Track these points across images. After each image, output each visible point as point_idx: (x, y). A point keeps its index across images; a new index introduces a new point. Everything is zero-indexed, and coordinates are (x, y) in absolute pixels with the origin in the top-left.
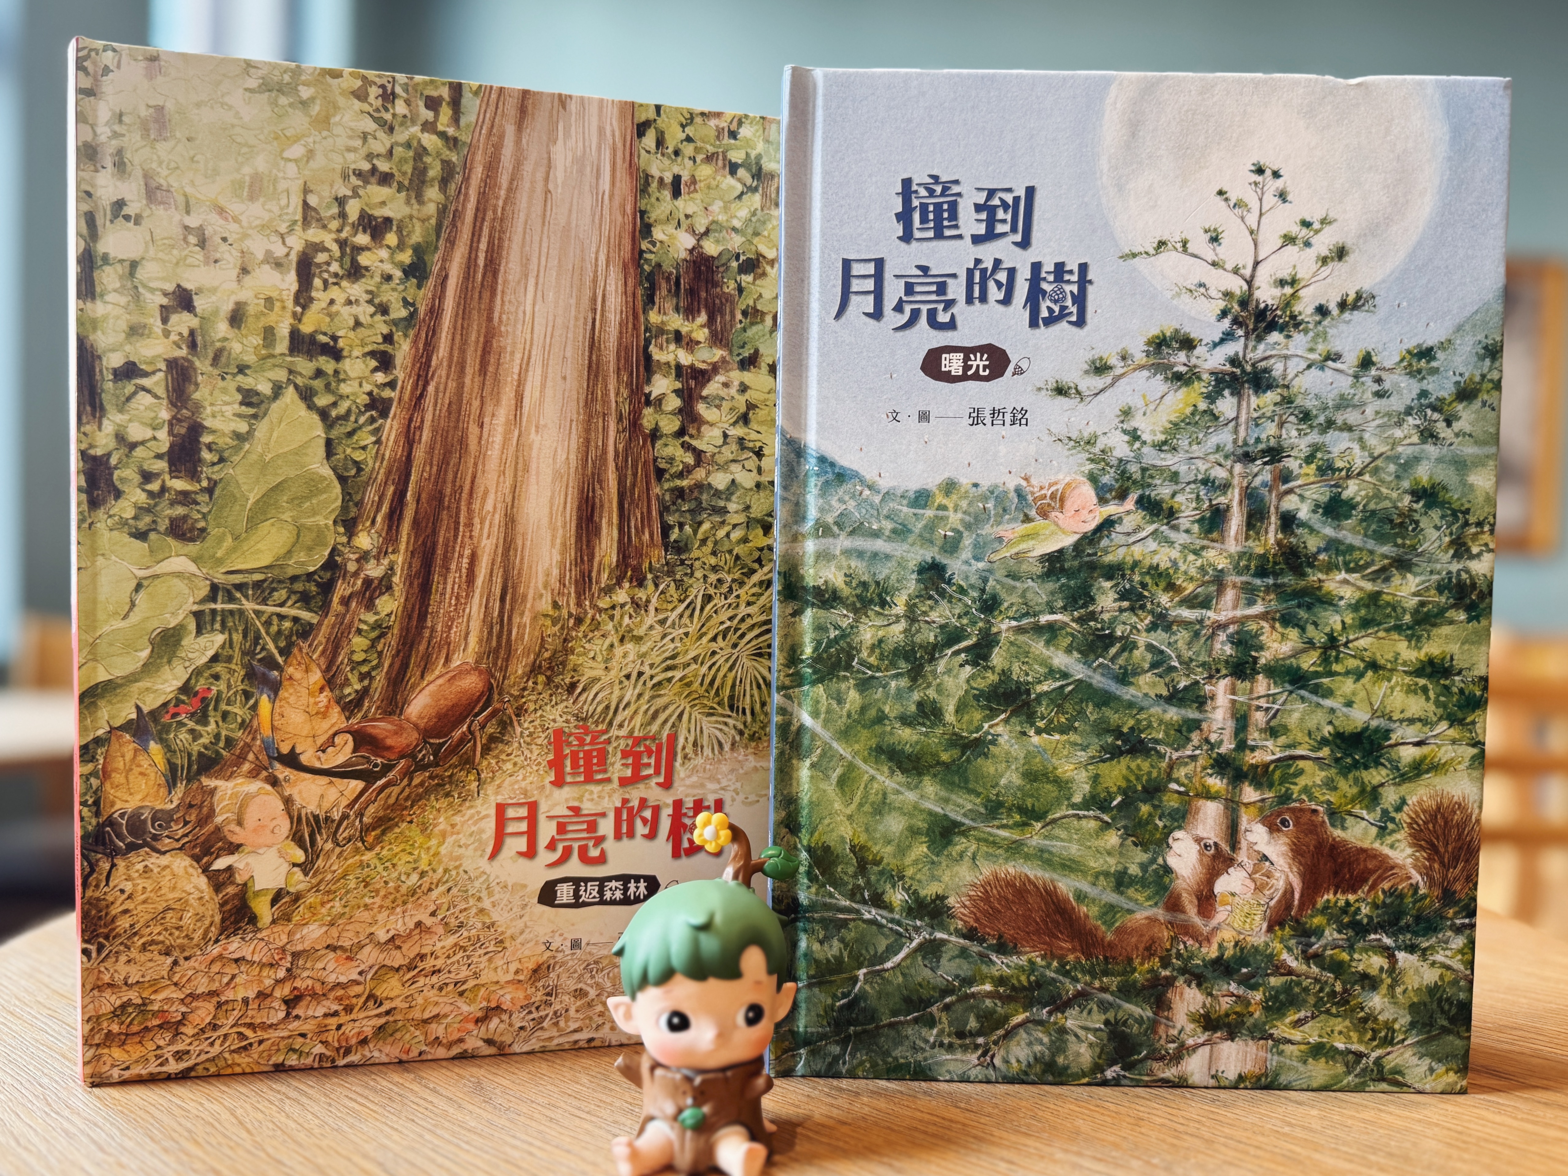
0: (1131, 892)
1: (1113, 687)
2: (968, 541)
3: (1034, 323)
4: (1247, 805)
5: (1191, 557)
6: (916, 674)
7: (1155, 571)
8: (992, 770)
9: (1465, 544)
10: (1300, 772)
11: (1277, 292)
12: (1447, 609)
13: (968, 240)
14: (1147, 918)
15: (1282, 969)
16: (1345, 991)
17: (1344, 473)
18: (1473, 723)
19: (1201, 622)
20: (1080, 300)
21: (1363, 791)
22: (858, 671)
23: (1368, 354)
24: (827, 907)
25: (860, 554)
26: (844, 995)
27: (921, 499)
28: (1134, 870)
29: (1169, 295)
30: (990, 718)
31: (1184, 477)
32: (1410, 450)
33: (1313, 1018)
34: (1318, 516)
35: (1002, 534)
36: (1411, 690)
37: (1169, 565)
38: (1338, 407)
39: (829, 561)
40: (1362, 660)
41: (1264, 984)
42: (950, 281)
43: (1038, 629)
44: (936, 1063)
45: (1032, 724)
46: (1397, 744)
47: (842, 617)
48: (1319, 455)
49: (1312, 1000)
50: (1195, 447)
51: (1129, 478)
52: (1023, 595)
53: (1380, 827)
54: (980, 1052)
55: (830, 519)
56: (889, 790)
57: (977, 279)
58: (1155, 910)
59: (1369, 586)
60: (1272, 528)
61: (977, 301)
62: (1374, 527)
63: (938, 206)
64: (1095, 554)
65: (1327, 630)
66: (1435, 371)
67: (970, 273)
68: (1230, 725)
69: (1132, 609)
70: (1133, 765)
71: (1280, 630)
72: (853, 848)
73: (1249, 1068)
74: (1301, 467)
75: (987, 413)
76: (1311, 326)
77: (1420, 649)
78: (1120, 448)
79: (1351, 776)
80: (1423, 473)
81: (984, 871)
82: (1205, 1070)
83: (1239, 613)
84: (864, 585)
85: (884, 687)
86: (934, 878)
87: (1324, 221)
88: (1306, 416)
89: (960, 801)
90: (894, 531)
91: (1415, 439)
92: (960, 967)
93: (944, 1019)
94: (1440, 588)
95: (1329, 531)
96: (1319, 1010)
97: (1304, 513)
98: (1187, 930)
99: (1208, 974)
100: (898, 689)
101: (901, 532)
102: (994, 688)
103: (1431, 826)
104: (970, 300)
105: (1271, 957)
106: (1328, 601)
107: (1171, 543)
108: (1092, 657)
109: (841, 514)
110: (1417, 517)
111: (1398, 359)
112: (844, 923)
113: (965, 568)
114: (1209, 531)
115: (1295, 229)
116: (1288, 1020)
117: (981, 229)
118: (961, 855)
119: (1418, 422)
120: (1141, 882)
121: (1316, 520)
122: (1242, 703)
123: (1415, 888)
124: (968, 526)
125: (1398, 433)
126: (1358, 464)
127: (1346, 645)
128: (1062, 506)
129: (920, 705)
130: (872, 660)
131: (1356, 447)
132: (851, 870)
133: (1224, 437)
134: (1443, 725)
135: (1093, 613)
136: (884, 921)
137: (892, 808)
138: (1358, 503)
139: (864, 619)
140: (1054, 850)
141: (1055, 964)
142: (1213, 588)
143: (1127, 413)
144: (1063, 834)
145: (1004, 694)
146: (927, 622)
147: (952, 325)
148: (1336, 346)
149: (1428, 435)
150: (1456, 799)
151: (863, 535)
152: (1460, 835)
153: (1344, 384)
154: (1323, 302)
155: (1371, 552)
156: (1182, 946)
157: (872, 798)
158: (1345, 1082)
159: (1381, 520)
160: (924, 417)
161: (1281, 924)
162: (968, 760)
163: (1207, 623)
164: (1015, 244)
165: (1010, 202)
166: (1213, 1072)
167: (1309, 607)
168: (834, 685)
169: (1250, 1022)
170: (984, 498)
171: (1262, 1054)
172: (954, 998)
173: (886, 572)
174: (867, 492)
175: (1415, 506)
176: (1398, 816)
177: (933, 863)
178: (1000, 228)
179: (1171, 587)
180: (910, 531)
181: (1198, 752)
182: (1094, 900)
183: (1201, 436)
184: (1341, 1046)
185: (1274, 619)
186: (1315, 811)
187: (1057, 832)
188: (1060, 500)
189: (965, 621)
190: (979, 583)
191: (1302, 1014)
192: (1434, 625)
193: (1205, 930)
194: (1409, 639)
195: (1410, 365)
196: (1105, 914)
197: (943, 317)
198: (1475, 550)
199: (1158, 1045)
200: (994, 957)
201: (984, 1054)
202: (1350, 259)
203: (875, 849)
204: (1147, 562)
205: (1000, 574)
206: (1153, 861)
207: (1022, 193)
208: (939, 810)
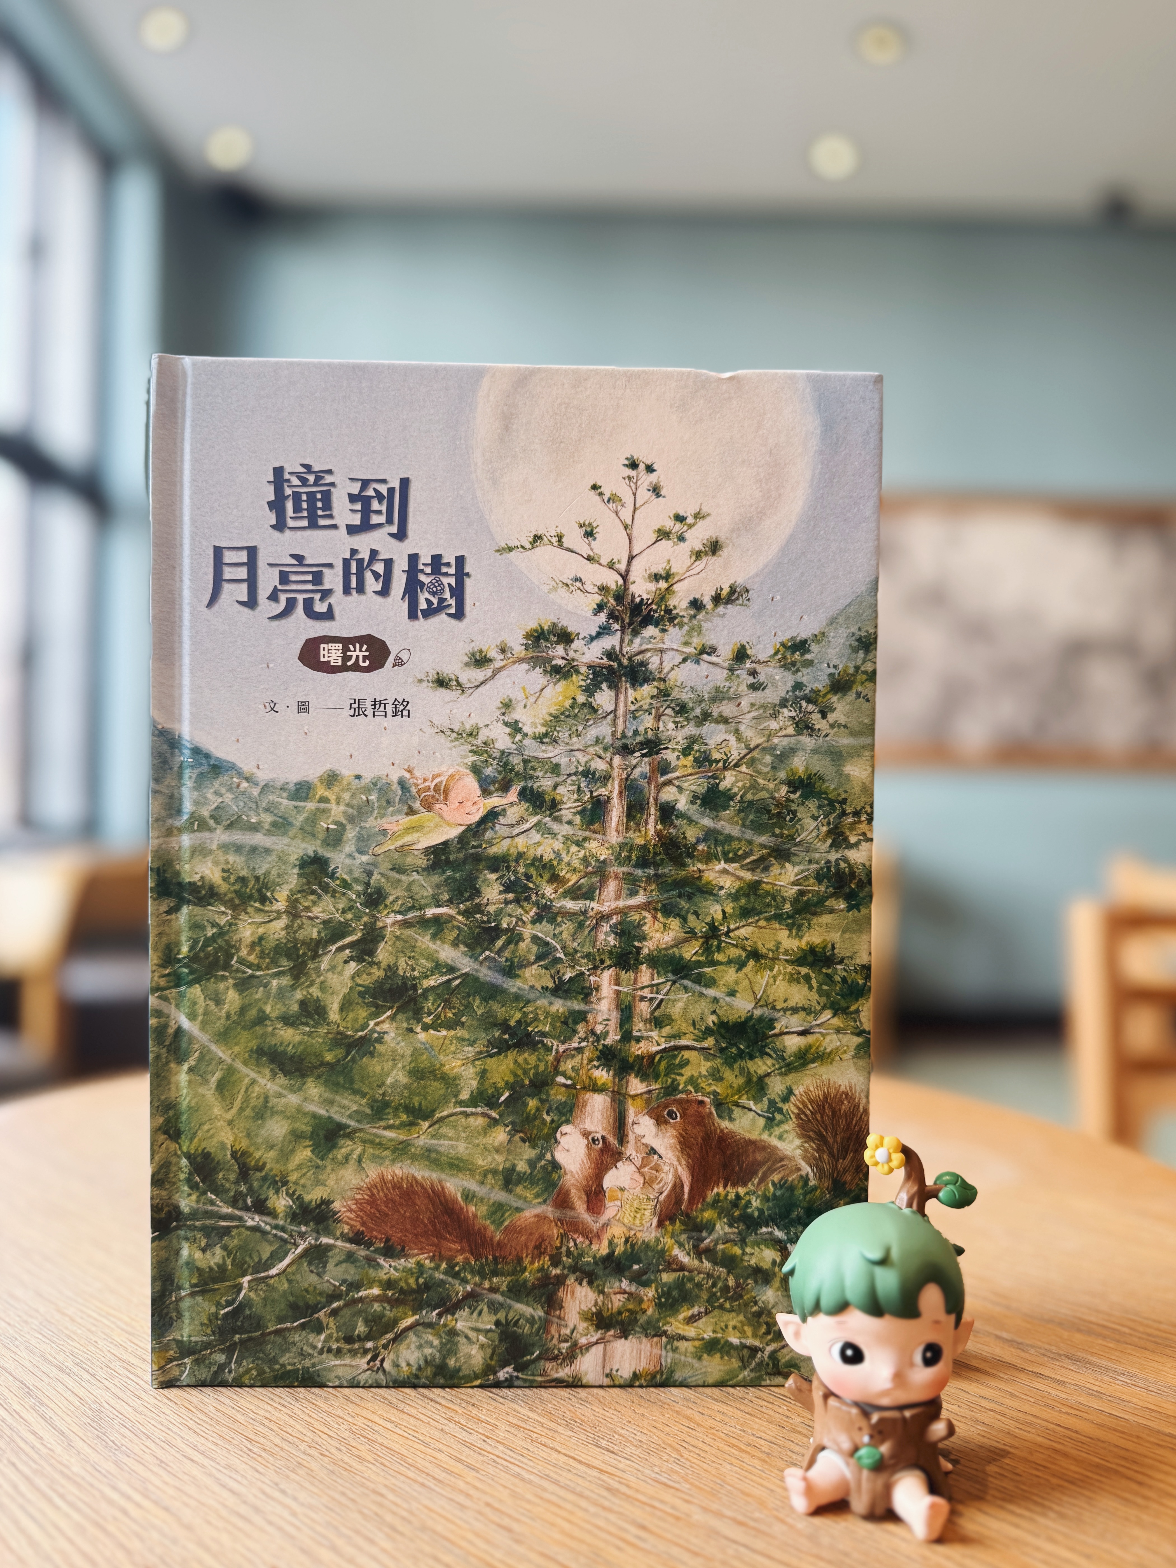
0: (519, 1190)
1: (499, 980)
2: (351, 834)
3: (412, 615)
4: (633, 1097)
5: (574, 849)
6: (298, 972)
7: (539, 863)
8: (378, 1069)
9: (842, 834)
10: (685, 1063)
11: (652, 586)
12: (827, 898)
13: (344, 530)
14: (537, 1216)
15: (672, 1265)
16: (738, 1286)
17: (720, 764)
18: (857, 1011)
19: (584, 912)
20: (458, 592)
21: (749, 1081)
22: (237, 971)
23: (743, 647)
24: (208, 1214)
25: (238, 849)
26: (229, 1303)
27: (302, 791)
28: (522, 1167)
29: (545, 588)
30: (376, 1015)
31: (565, 770)
32: (785, 741)
33: (706, 1314)
34: (696, 807)
35: (386, 826)
36: (792, 979)
37: (552, 856)
38: (713, 700)
39: (205, 856)
40: (744, 950)
41: (655, 1280)
42: (326, 570)
43: (424, 923)
44: (325, 1369)
45: (419, 1020)
46: (781, 1034)
47: (220, 914)
48: (696, 747)
49: (704, 1296)
50: (574, 739)
51: (511, 770)
52: (409, 888)
53: (767, 1118)
54: (369, 1357)
55: (205, 813)
56: (271, 1093)
57: (354, 569)
58: (544, 1208)
59: (748, 876)
60: (652, 820)
61: (354, 592)
62: (751, 817)
63: (311, 496)
64: (480, 846)
65: (708, 919)
66: (809, 663)
67: (346, 563)
68: (615, 1015)
69: (517, 901)
70: (520, 1059)
71: (662, 919)
72: (234, 1154)
73: (644, 1364)
74: (678, 758)
75: (368, 704)
76: (685, 620)
77: (801, 937)
78: (502, 740)
79: (736, 1066)
80: (799, 765)
81: (370, 1173)
82: (600, 1367)
83: (622, 903)
84: (243, 880)
85: (265, 986)
86: (318, 1182)
87: (697, 516)
88: (682, 709)
89: (345, 1102)
90: (274, 824)
91: (791, 730)
92: (346, 1271)
93: (332, 1325)
94: (819, 878)
95: (707, 822)
96: (713, 1305)
97: (682, 805)
98: (576, 1226)
99: (599, 1271)
100: (280, 988)
101: (281, 826)
102: (380, 983)
103: (818, 1116)
104: (346, 590)
105: (662, 1252)
106: (708, 891)
107: (554, 835)
108: (478, 950)
109: (218, 807)
110: (794, 807)
111: (772, 652)
112: (227, 1231)
113: (348, 861)
114: (591, 822)
115: (669, 524)
116: (681, 1317)
117: (356, 520)
118: (347, 1158)
119: (793, 714)
120: (529, 1179)
121: (694, 811)
122: (626, 994)
123: (805, 1180)
124: (351, 819)
125: (773, 725)
126: (734, 757)
127: (727, 934)
128: (446, 798)
129: (303, 1003)
130: (252, 958)
131: (732, 739)
132: (232, 1177)
133: (602, 730)
134: (827, 1014)
135: (479, 905)
136: (268, 1228)
137: (274, 1113)
138: (735, 795)
139: (243, 916)
140: (442, 1149)
141: (444, 1265)
142: (595, 879)
143: (507, 705)
144: (451, 1133)
145: (390, 990)
146: (310, 918)
147: (328, 615)
148: (710, 639)
149: (803, 726)
150: (842, 1089)
151: (241, 829)
152: (848, 1125)
153: (719, 677)
154: (697, 596)
155: (750, 842)
156: (572, 1244)
157: (253, 1102)
158: (742, 1376)
159: (758, 811)
160: (303, 707)
161: (672, 1219)
162: (353, 1060)
163: (591, 913)
164: (392, 535)
165: (385, 493)
166: (608, 1369)
167: (690, 897)
168: (211, 985)
169: (643, 1319)
170: (368, 790)
171: (657, 1351)
172: (341, 1303)
173: (266, 867)
174: (245, 784)
175: (792, 796)
176: (785, 1107)
177: (318, 1167)
178: (375, 519)
179: (555, 878)
180: (290, 824)
181: (583, 1044)
182: (482, 1200)
183: (580, 728)
184: (736, 1341)
185: (655, 909)
186: (701, 1102)
187: (444, 1130)
188: (443, 791)
189: (349, 916)
190: (363, 877)
191: (695, 1310)
192: (814, 914)
193: (595, 1227)
194: (790, 928)
195: (784, 658)
196: (494, 1213)
197: (320, 607)
198: (853, 839)
199: (550, 1345)
200: (381, 1261)
201: (374, 1359)
202: (723, 553)
203: (257, 1155)
204: (531, 854)
205: (385, 867)
206: (541, 1157)
207: (397, 485)
208: (322, 1112)
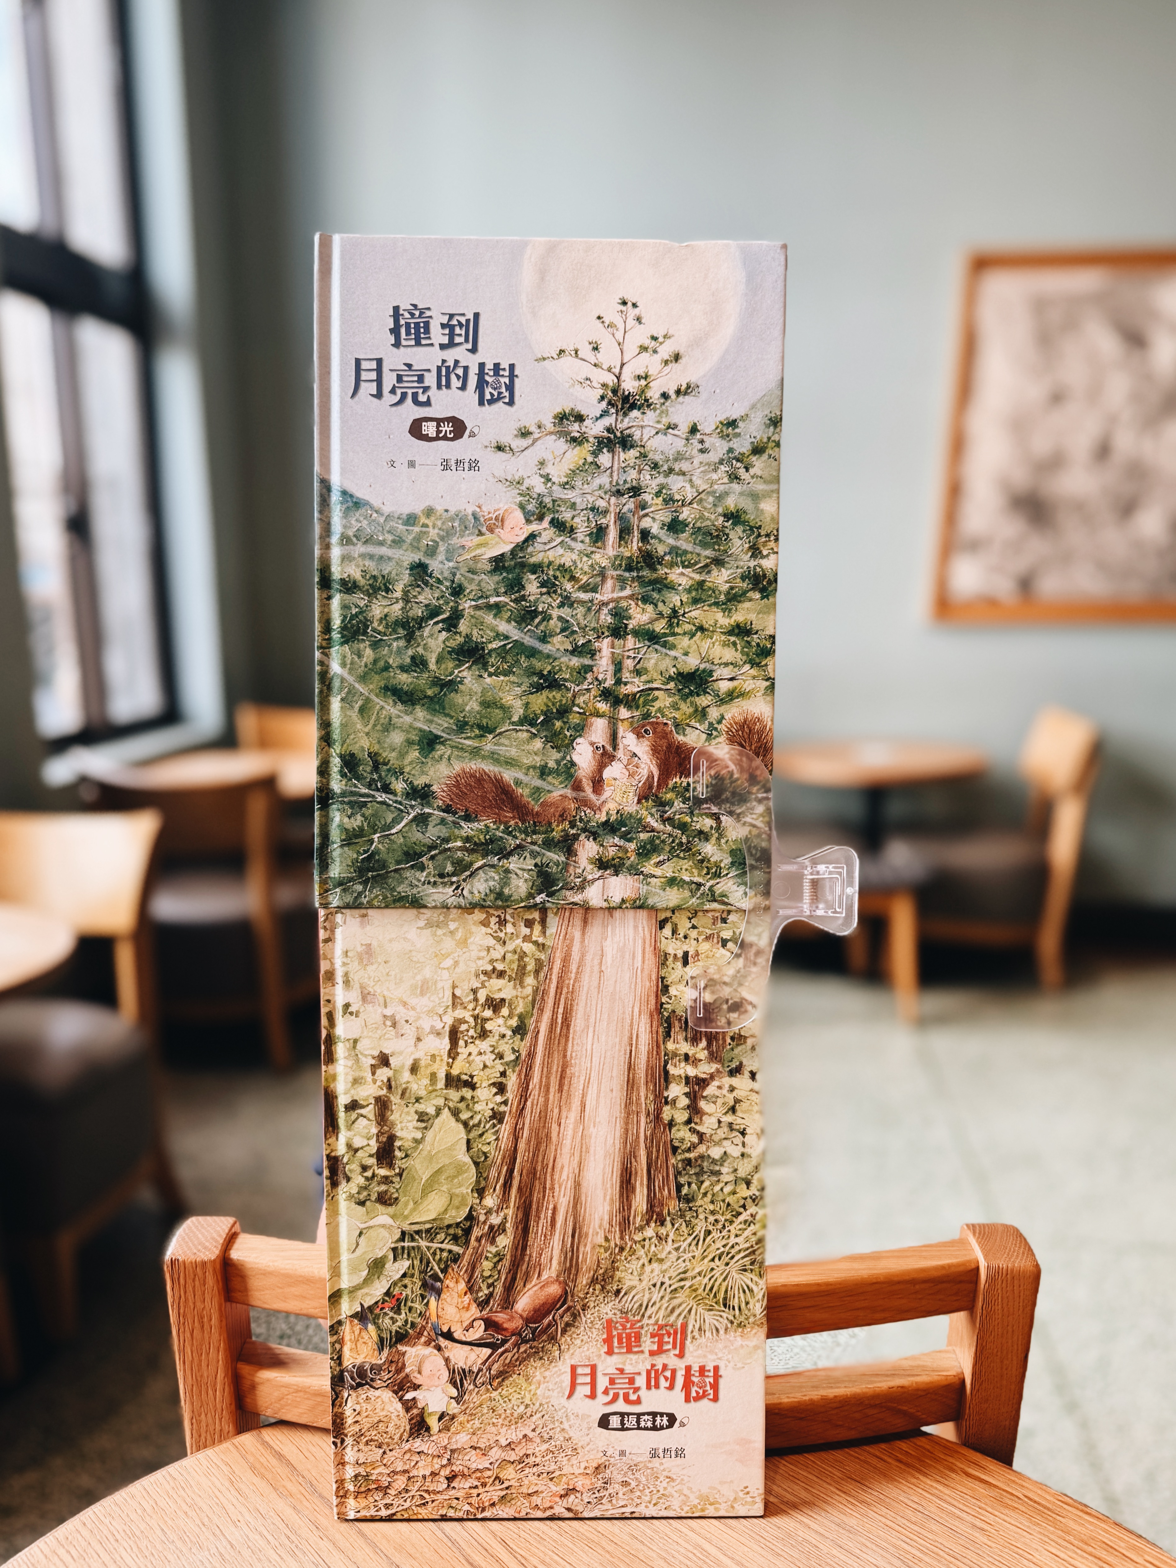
0: (550, 779)
1: (537, 645)
2: (442, 548)
3: (481, 403)
4: (622, 720)
5: (585, 559)
6: (410, 637)
7: (562, 568)
8: (460, 701)
9: (758, 549)
10: (656, 699)
11: (636, 384)
12: (748, 591)
13: (438, 347)
14: (561, 796)
15: (647, 828)
16: (689, 842)
17: (680, 503)
18: (766, 665)
19: (591, 601)
20: (510, 388)
21: (696, 711)
22: (372, 636)
23: (695, 424)
24: (353, 794)
25: (371, 557)
26: (365, 852)
27: (411, 520)
28: (552, 764)
29: (567, 385)
30: (459, 666)
31: (579, 506)
32: (722, 487)
33: (668, 860)
34: (664, 531)
35: (464, 543)
36: (725, 644)
37: (571, 564)
38: (676, 460)
39: (350, 561)
40: (694, 625)
41: (636, 838)
42: (426, 374)
43: (489, 607)
44: (426, 895)
45: (486, 670)
46: (717, 680)
47: (359, 598)
48: (664, 491)
49: (667, 848)
50: (586, 486)
51: (545, 507)
52: (479, 584)
53: (708, 734)
54: (454, 887)
55: (350, 533)
56: (393, 715)
57: (444, 373)
58: (565, 790)
59: (697, 577)
60: (635, 540)
61: (444, 388)
62: (700, 538)
63: (417, 325)
64: (524, 557)
65: (671, 606)
66: (738, 435)
67: (439, 369)
68: (611, 668)
69: (548, 593)
70: (551, 696)
71: (641, 606)
72: (370, 755)
73: (629, 894)
74: (653, 499)
75: (453, 463)
76: (658, 406)
77: (731, 617)
78: (539, 487)
79: (688, 700)
80: (731, 503)
81: (456, 767)
82: (600, 896)
83: (615, 595)
84: (374, 577)
85: (389, 646)
86: (423, 773)
87: (665, 337)
88: (655, 466)
89: (440, 722)
90: (393, 541)
91: (726, 480)
92: (440, 831)
93: (430, 866)
94: (743, 578)
95: (671, 541)
96: (673, 854)
97: (655, 530)
98: (586, 803)
99: (600, 832)
100: (398, 648)
101: (398, 542)
102: (461, 646)
103: (740, 733)
104: (439, 387)
105: (640, 820)
106: (671, 587)
107: (572, 550)
108: (524, 625)
109: (358, 530)
110: (727, 531)
111: (714, 428)
112: (364, 804)
113: (441, 566)
114: (596, 541)
115: (647, 342)
116: (652, 862)
117: (446, 340)
118: (441, 757)
119: (727, 469)
120: (557, 772)
121: (663, 534)
122: (619, 654)
123: (731, 774)
124: (442, 538)
125: (715, 476)
126: (689, 498)
127: (683, 615)
128: (502, 525)
129: (413, 658)
130: (381, 628)
131: (688, 486)
132: (368, 769)
133: (604, 479)
134: (747, 667)
135: (524, 596)
136: (391, 802)
137: (395, 727)
138: (689, 523)
139: (375, 601)
140: (501, 753)
141: (502, 827)
142: (599, 579)
143: (542, 463)
144: (506, 742)
145: (468, 650)
146: (416, 603)
147: (428, 403)
148: (674, 419)
149: (734, 477)
150: (756, 715)
151: (373, 544)
152: (759, 739)
153: (680, 444)
154: (666, 390)
155: (699, 555)
156: (583, 814)
157: (382, 721)
158: (691, 903)
159: (704, 534)
160: (412, 464)
161: (647, 798)
162: (445, 695)
163: (596, 602)
164: (468, 350)
165: (464, 323)
166: (605, 897)
167: (660, 591)
168: (355, 645)
169: (628, 863)
170: (452, 519)
171: (637, 884)
172: (437, 851)
173: (389, 569)
174: (375, 515)
175: (726, 524)
176: (719, 727)
177: (423, 763)
178: (457, 340)
179: (573, 578)
180: (404, 541)
181: (591, 686)
182: (527, 784)
183: (589, 479)
184: (687, 879)
185: (637, 599)
186: (666, 724)
187: (503, 740)
188: (501, 521)
189: (441, 602)
190: (450, 577)
191: (661, 858)
192: (739, 602)
193: (598, 803)
194: (724, 611)
195: (722, 431)
196: (534, 793)
197: (422, 398)
198: (765, 552)
199: (569, 880)
200: (462, 824)
201: (457, 888)
202: (682, 361)
203: (384, 755)
204: (557, 562)
205: (463, 570)
206: (564, 758)
207: (471, 317)
208: (426, 728)
